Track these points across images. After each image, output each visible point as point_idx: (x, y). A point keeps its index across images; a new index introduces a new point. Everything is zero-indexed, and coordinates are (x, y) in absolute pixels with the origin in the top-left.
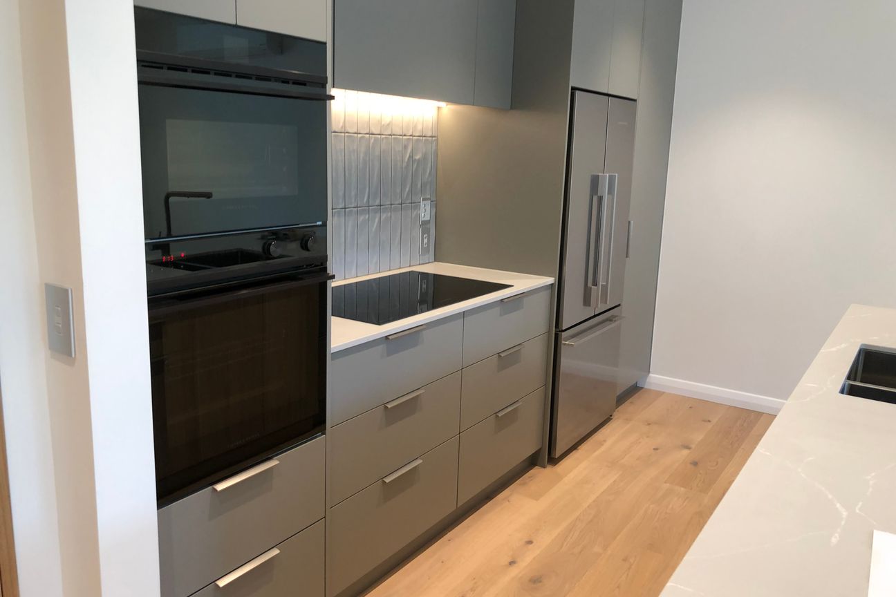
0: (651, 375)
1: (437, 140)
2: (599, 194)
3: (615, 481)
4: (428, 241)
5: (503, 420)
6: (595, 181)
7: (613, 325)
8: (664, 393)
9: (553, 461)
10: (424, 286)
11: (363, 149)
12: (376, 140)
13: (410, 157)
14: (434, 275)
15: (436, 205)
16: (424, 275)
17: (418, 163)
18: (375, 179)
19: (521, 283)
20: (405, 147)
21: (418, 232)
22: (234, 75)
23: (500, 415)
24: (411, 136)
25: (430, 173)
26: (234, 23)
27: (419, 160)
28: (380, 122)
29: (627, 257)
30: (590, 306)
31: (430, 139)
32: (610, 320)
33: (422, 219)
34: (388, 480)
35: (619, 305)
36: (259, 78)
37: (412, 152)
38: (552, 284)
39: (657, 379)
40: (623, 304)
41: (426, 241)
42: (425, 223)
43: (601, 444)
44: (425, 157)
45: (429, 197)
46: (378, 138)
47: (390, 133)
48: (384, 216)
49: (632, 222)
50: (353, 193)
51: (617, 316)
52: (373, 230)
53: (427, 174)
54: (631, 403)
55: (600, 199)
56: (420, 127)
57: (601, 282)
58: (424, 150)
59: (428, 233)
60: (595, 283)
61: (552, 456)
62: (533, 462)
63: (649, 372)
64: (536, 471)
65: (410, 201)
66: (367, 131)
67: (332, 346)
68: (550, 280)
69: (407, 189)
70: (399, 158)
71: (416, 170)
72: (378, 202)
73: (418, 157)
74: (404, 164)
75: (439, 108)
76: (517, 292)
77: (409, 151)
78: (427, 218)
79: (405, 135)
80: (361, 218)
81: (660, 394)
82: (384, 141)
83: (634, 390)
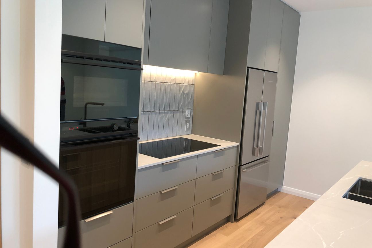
0: (283, 186)
1: (194, 86)
2: (259, 110)
3: (262, 230)
4: (189, 125)
5: (214, 202)
6: (258, 105)
7: (266, 164)
8: (288, 194)
9: (236, 220)
10: (187, 144)
11: (163, 89)
12: (169, 85)
13: (183, 92)
14: (191, 140)
15: (193, 111)
16: (187, 140)
17: (186, 95)
18: (168, 100)
19: (224, 144)
20: (181, 88)
21: (185, 121)
22: (103, 60)
23: (212, 199)
24: (183, 84)
25: (191, 99)
26: (104, 41)
27: (186, 93)
28: (171, 78)
29: (272, 136)
30: (255, 155)
31: (191, 85)
32: (264, 162)
33: (187, 116)
34: (160, 223)
35: (269, 156)
36: (113, 61)
37: (184, 90)
38: (238, 146)
39: (286, 188)
40: (270, 156)
41: (188, 125)
42: (188, 118)
43: (258, 214)
44: (189, 92)
45: (190, 108)
46: (169, 84)
47: (175, 83)
48: (171, 115)
49: (275, 122)
50: (158, 105)
51: (268, 160)
52: (166, 120)
53: (190, 98)
54: (274, 198)
55: (260, 112)
56: (187, 81)
57: (259, 146)
58: (189, 90)
59: (189, 122)
60: (257, 147)
61: (236, 218)
62: (228, 220)
63: (283, 185)
64: (229, 224)
65: (182, 109)
66: (165, 82)
67: (138, 166)
68: (237, 144)
69: (181, 105)
70: (178, 92)
71: (185, 97)
72: (168, 109)
73: (186, 92)
74: (180, 95)
75: (196, 73)
76: (222, 148)
77: (182, 90)
78: (189, 116)
79: (181, 84)
80: (161, 116)
81: (287, 194)
82: (172, 86)
83: (276, 192)
